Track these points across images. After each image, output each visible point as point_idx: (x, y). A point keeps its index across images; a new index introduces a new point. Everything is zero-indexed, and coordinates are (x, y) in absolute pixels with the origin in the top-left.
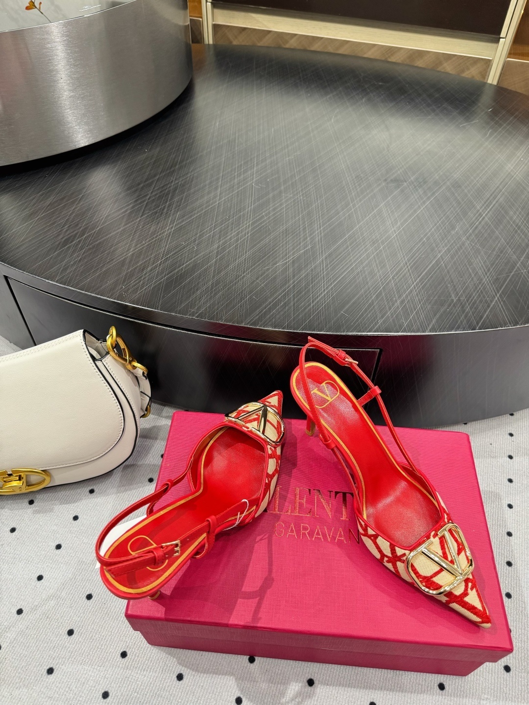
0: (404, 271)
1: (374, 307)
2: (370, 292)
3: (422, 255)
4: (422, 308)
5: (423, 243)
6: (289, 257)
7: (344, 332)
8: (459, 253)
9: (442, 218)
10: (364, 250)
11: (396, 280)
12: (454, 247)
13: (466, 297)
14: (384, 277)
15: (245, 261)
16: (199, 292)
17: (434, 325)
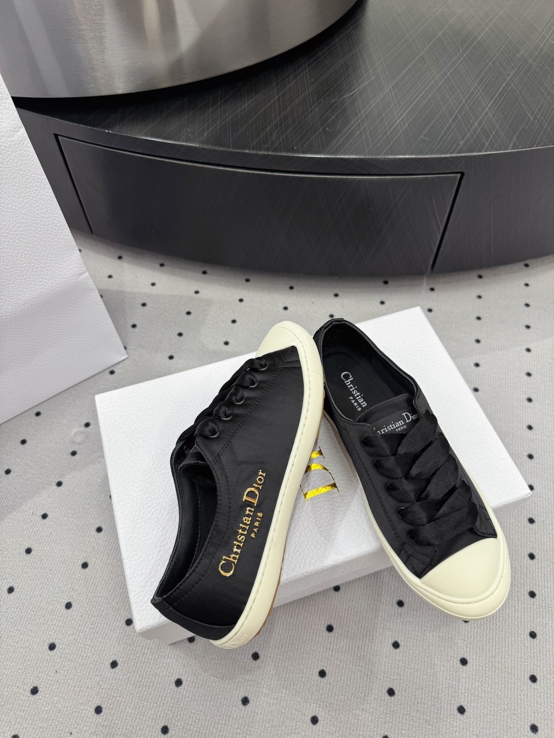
0: (476, 95)
1: (453, 130)
2: (445, 116)
3: (491, 79)
4: (501, 128)
5: (490, 67)
6: (354, 89)
7: (427, 154)
8: (528, 75)
9: (505, 42)
10: (431, 77)
11: (469, 103)
12: (522, 69)
13: (542, 115)
14: (457, 102)
15: (309, 96)
16: (268, 129)
17: (515, 143)
